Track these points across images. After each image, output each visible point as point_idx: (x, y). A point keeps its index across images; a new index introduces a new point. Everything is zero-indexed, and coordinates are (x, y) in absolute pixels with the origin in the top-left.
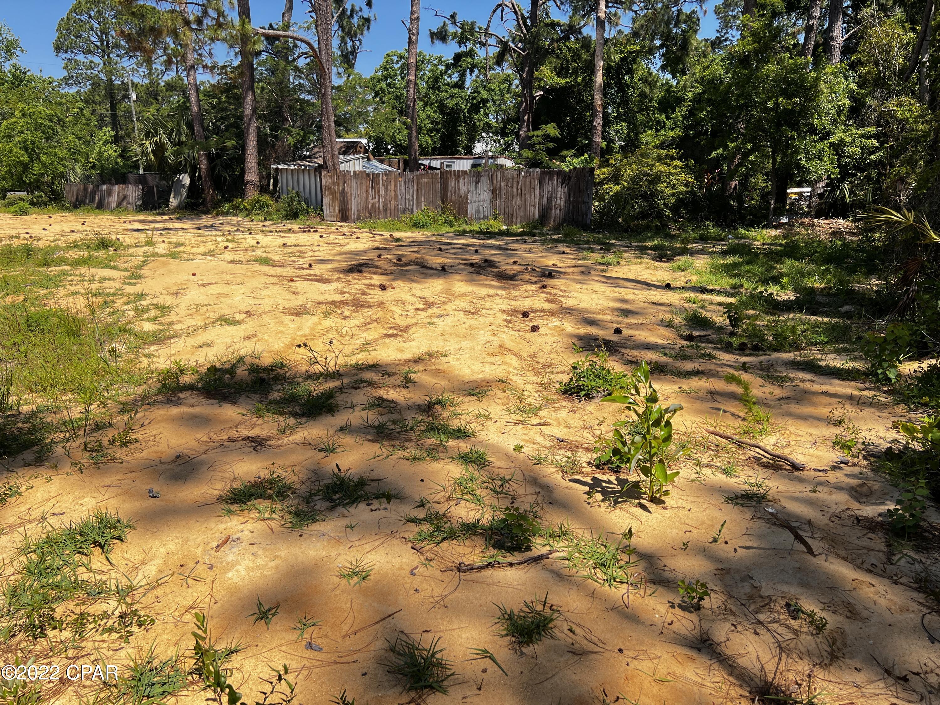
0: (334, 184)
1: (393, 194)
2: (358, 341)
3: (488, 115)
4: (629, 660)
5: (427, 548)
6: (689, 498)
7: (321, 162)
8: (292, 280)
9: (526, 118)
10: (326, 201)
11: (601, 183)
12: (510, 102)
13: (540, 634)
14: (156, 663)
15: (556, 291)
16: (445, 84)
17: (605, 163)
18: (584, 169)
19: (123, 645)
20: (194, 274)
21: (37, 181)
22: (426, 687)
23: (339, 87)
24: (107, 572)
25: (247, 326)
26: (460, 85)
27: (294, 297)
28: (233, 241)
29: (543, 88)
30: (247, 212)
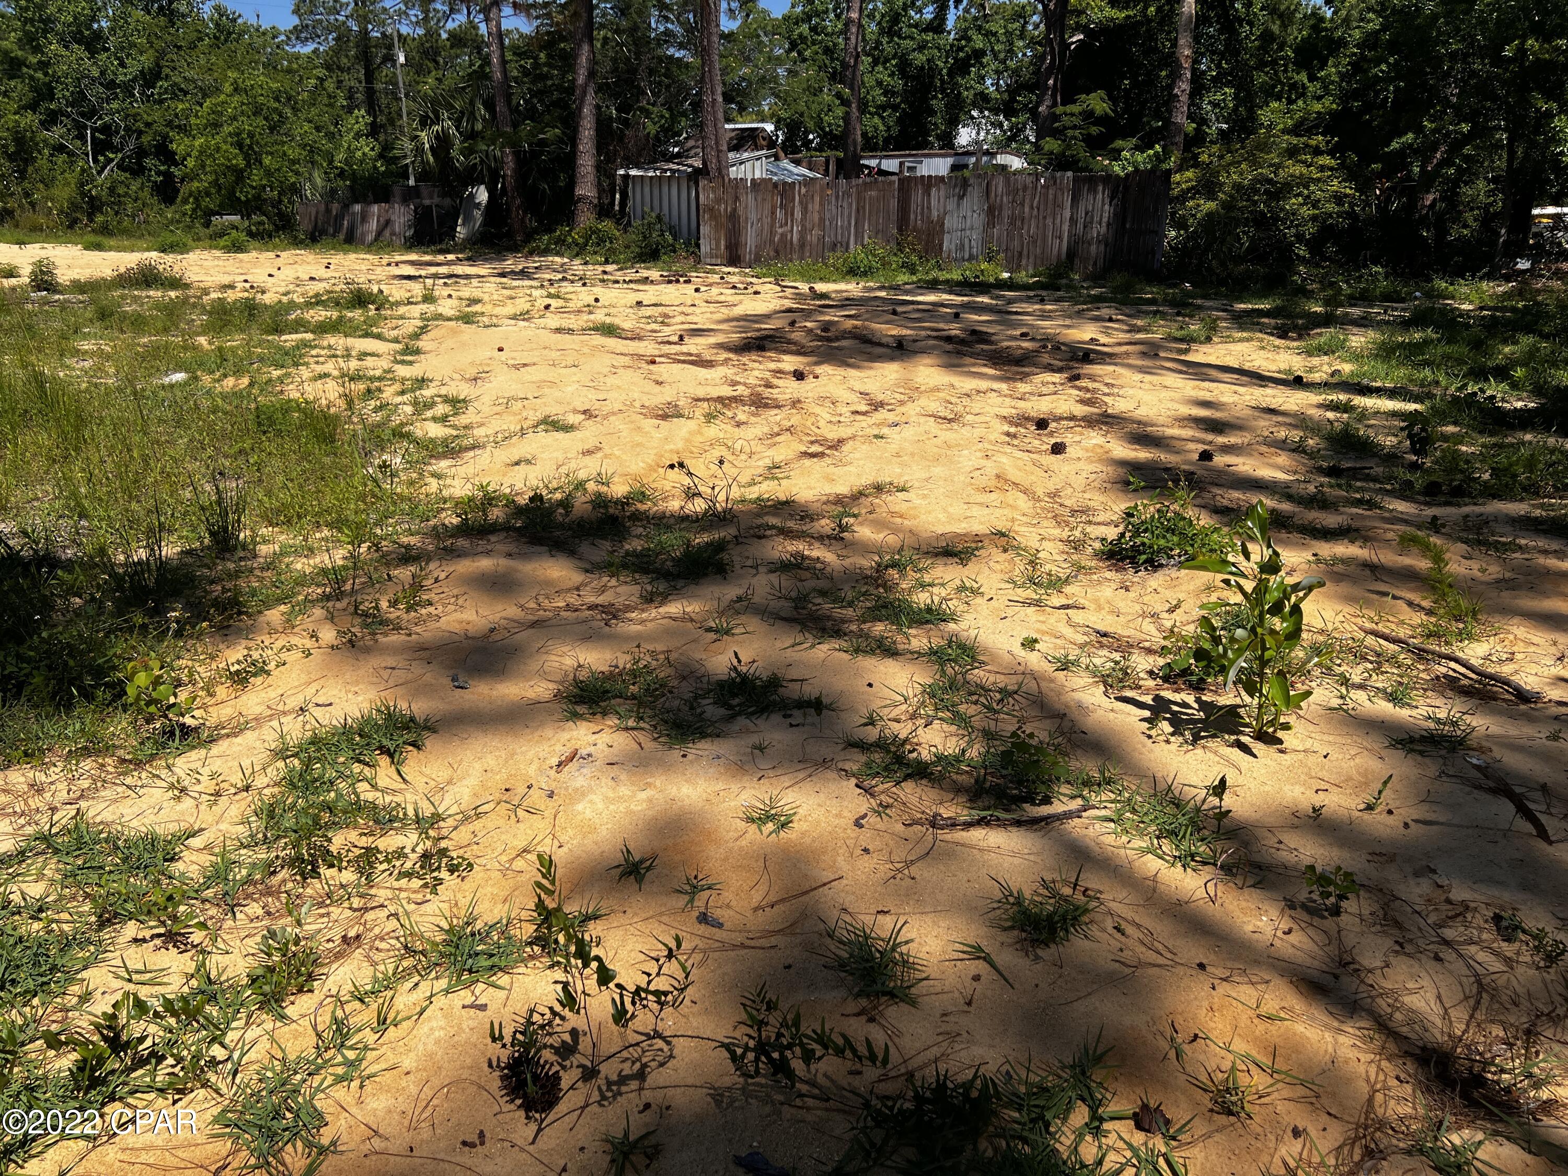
0: (718, 201)
1: (816, 217)
2: (760, 463)
3: (983, 78)
4: (1216, 982)
5: (881, 787)
6: (1326, 738)
7: (698, 164)
8: (653, 362)
9: (1051, 82)
10: (705, 230)
11: (1183, 198)
12: (1024, 53)
13: (1067, 931)
14: (479, 925)
15: (1096, 385)
16: (910, 26)
17: (1189, 161)
18: (1153, 171)
19: (428, 897)
20: (501, 349)
21: (257, 197)
22: (885, 994)
23: (731, 34)
24: (399, 791)
25: (587, 433)
26: (937, 26)
27: (658, 388)
28: (557, 296)
29: (1084, 29)
30: (577, 249)
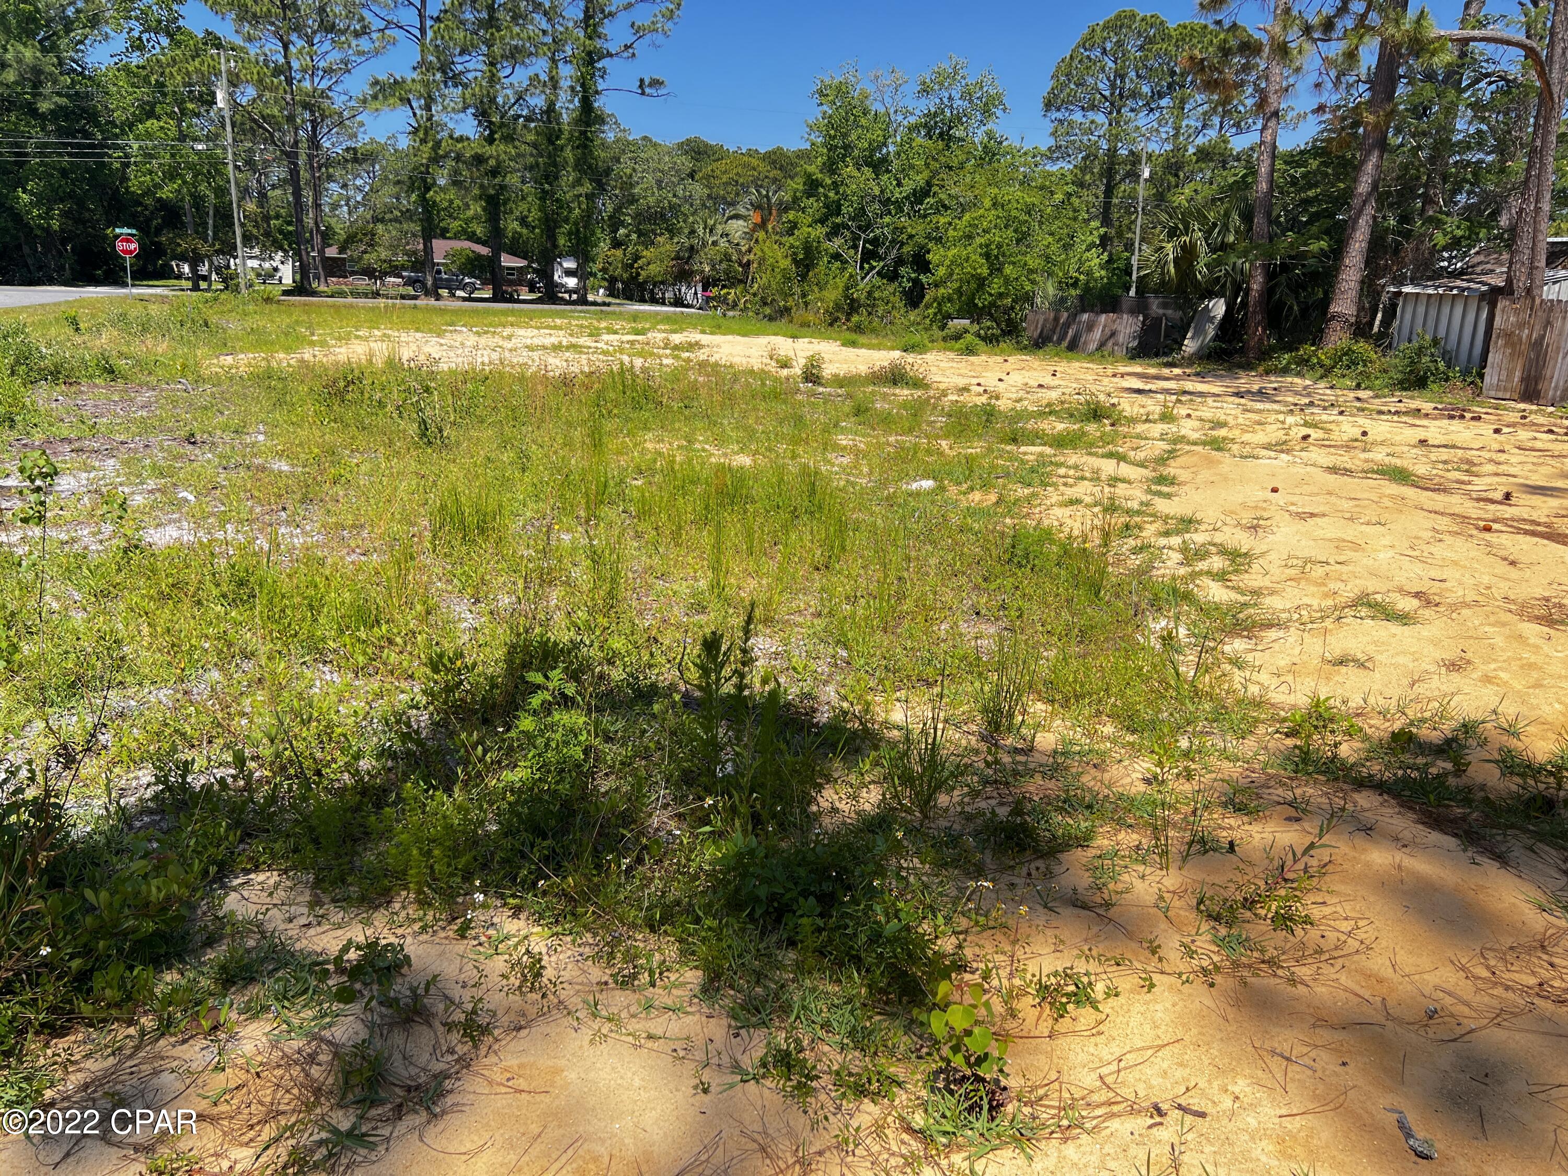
0: (1521, 325)
7: (1498, 281)
8: (1488, 529)
10: (1494, 358)
20: (1275, 490)
21: (993, 304)
25: (1432, 631)
27: (1514, 572)
28: (1315, 426)
30: (1321, 371)
